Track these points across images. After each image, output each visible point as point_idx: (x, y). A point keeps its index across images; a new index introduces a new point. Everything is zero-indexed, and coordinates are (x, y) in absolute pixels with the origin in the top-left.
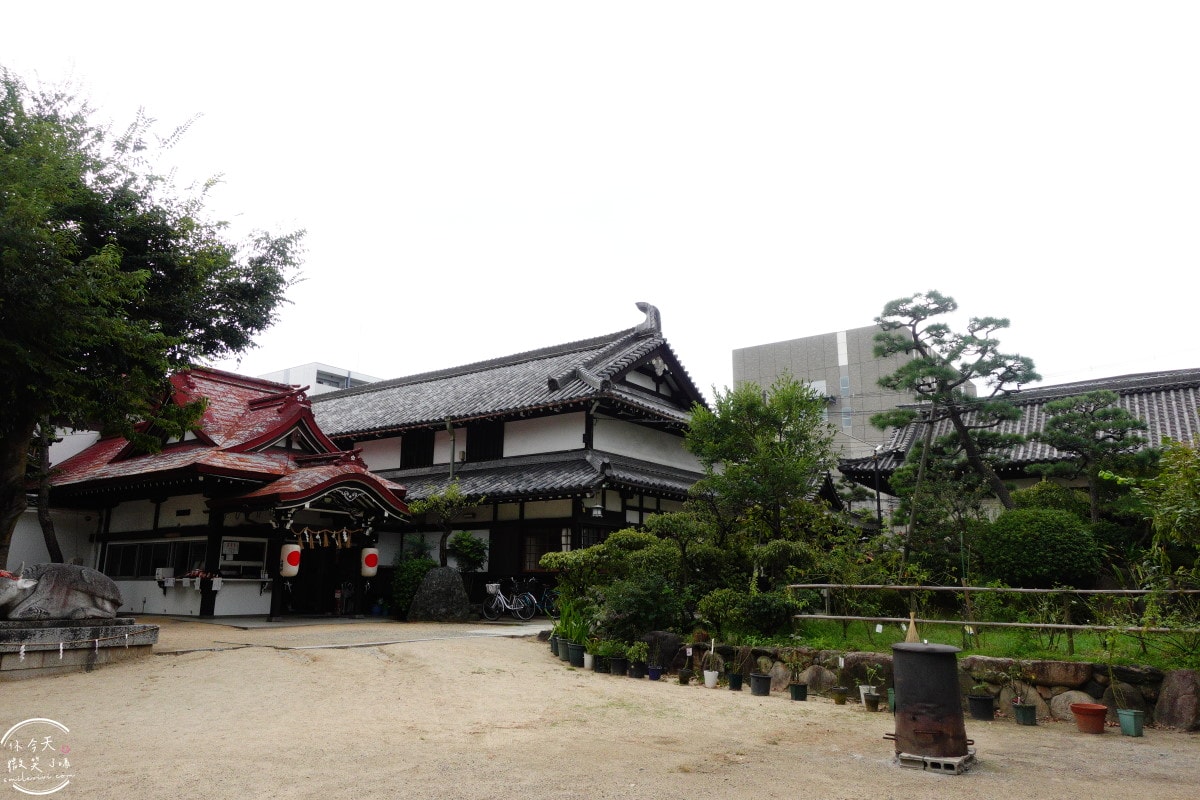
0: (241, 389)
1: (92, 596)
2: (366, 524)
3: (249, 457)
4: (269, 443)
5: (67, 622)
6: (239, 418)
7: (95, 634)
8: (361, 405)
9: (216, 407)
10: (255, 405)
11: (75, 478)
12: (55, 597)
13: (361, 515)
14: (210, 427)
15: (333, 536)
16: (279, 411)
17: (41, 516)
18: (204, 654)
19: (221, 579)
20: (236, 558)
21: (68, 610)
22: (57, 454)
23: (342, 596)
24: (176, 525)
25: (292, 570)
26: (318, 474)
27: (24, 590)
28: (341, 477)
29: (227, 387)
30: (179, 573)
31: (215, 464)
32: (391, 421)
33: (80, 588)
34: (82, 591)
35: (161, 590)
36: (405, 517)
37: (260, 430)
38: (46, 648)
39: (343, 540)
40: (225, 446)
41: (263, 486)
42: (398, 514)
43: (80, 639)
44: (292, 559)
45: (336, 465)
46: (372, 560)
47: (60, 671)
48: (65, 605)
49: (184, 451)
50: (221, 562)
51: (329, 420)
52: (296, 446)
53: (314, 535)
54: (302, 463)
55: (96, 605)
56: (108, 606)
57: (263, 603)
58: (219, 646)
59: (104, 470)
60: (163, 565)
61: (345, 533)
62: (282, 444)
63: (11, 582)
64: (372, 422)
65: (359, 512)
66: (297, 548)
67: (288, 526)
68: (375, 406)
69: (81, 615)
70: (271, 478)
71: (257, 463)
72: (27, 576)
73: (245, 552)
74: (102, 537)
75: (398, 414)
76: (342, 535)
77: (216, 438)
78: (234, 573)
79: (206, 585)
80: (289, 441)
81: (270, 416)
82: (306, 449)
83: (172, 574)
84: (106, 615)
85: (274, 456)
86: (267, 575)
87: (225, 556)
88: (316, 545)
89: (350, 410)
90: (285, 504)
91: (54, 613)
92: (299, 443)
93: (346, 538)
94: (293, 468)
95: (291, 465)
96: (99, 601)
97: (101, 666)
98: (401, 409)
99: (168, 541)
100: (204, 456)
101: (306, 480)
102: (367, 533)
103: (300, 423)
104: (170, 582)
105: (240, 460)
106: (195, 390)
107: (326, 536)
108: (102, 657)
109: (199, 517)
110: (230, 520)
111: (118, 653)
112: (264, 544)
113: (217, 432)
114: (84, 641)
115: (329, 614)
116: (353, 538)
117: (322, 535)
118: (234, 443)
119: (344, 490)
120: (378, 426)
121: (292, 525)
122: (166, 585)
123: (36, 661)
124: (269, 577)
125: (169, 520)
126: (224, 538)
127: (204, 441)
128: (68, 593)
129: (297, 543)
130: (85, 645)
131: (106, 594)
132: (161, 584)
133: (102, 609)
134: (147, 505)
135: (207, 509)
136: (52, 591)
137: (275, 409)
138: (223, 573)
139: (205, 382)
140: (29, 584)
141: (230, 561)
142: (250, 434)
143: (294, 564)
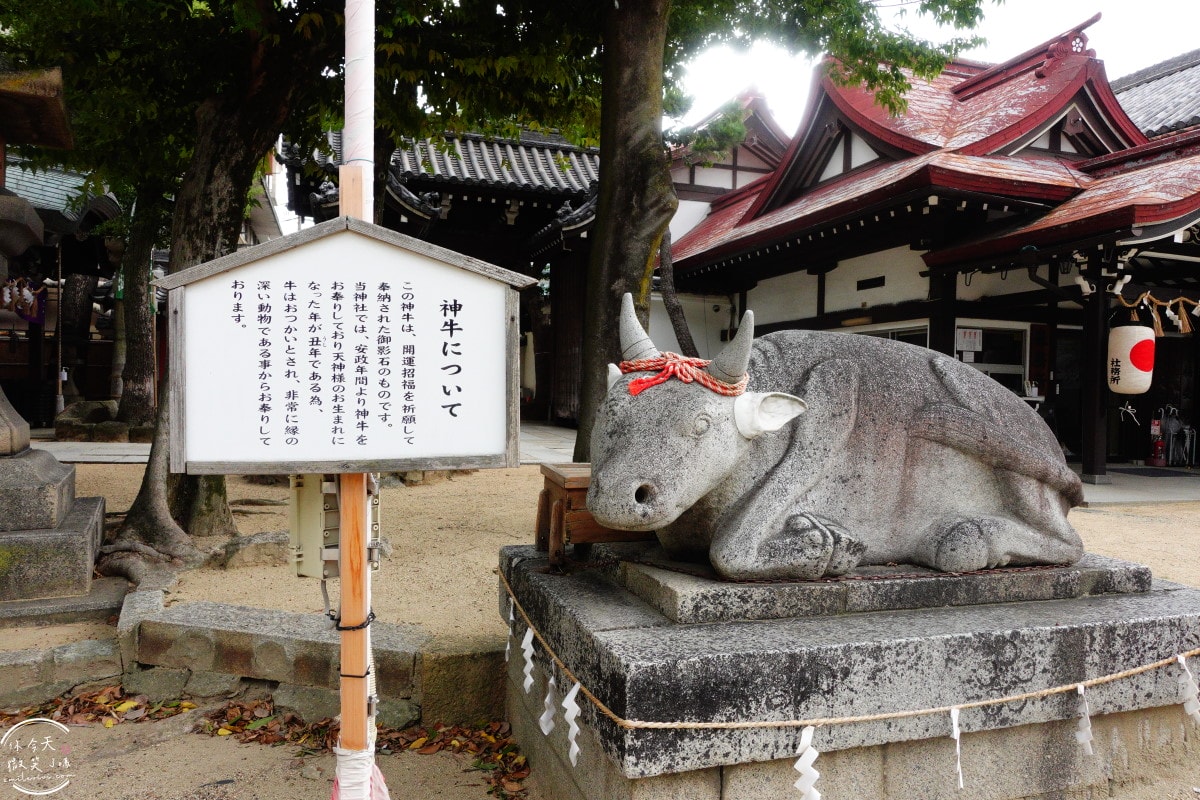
3: (1002, 162)
6: (948, 111)
10: (966, 91)
12: (869, 470)
16: (1040, 76)
20: (979, 358)
23: (1163, 431)
24: (858, 305)
25: (1138, 380)
27: (760, 439)
33: (954, 435)
34: (961, 449)
37: (1012, 112)
38: (893, 736)
40: (954, 145)
41: (1046, 212)
43: (1016, 682)
44: (1138, 355)
48: (905, 502)
52: (1067, 147)
53: (1161, 308)
59: (734, 233)
62: (1044, 144)
63: (714, 405)
66: (1146, 334)
67: (1119, 289)
70: (1057, 197)
71: (1014, 169)
77: (929, 138)
80: (1055, 134)
81: (1021, 89)
85: (1042, 161)
86: (1035, 390)
87: (961, 354)
94: (1086, 180)
95: (1079, 174)
101: (1172, 180)
103: (1078, 95)
105: (992, 166)
107: (1183, 310)
109: (907, 285)
110: (970, 286)
112: (1022, 332)
113: (928, 127)
115: (1141, 464)
117: (1176, 308)
118: (966, 139)
121: (1124, 286)
124: (1040, 394)
125: (844, 298)
126: (959, 322)
128: (911, 458)
129: (1145, 324)
134: (802, 279)
135: (925, 268)
136: (854, 445)
140: (772, 414)
142: (997, 120)
143: (1143, 367)
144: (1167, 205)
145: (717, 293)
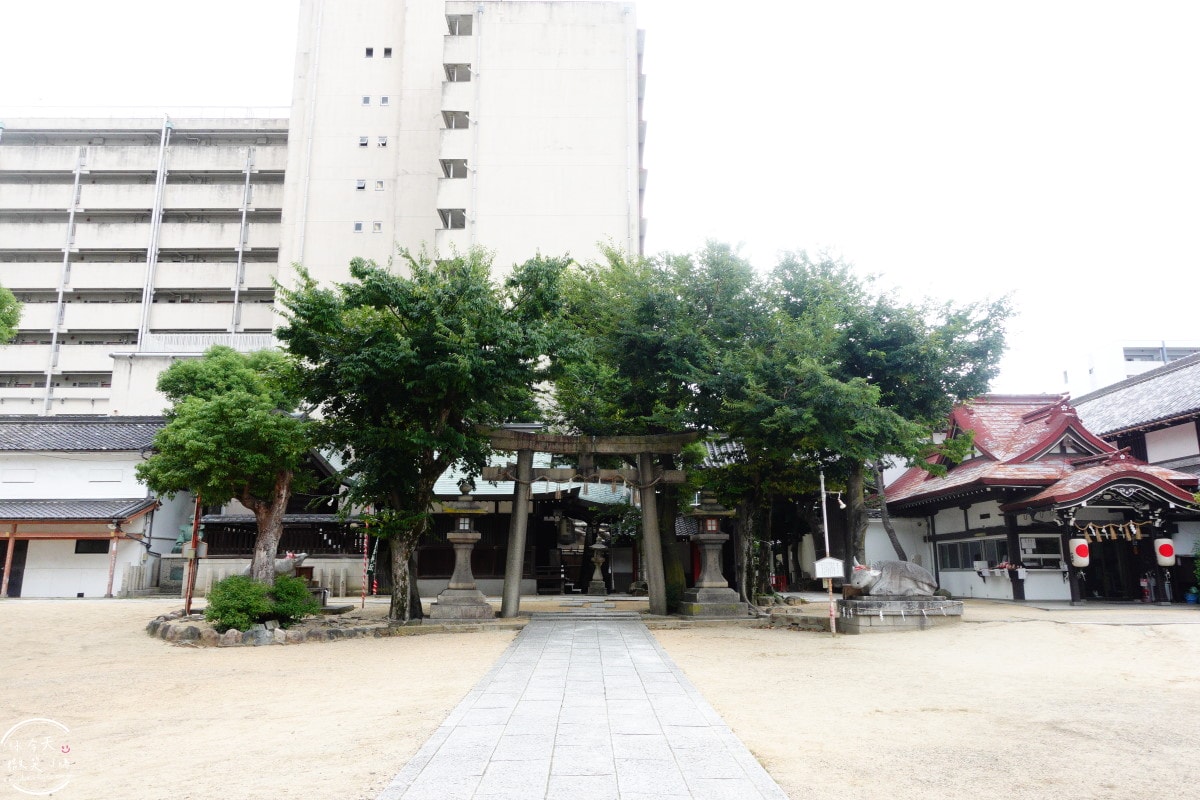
0: (1013, 407)
1: (915, 581)
2: (1154, 516)
3: (1026, 466)
4: (1044, 451)
5: (903, 598)
6: (1015, 433)
7: (921, 606)
8: (1149, 392)
9: (994, 427)
10: (1028, 418)
11: (903, 495)
12: (893, 582)
13: (1147, 507)
14: (991, 445)
15: (1121, 529)
16: (1047, 423)
17: (885, 524)
18: (998, 623)
19: (1024, 570)
20: (1034, 552)
21: (903, 591)
22: (889, 477)
23: (1148, 584)
24: (981, 527)
25: (1083, 561)
26: (1091, 475)
27: (875, 577)
28: (1111, 476)
29: (1000, 407)
30: (991, 565)
31: (998, 476)
32: (1177, 408)
33: (907, 576)
35: (981, 579)
36: (1193, 507)
37: (1033, 442)
38: (894, 614)
39: (1131, 533)
40: (1005, 460)
41: (1042, 490)
42: (1185, 504)
43: (913, 609)
44: (1080, 551)
45: (1106, 465)
46: (1167, 550)
47: (905, 629)
48: (900, 586)
49: (976, 467)
50: (1023, 556)
51: (1116, 414)
52: (1070, 451)
53: (1100, 530)
54: (1077, 466)
55: (919, 587)
56: (926, 588)
57: (1064, 590)
58: (1014, 619)
59: (923, 486)
60: (978, 558)
61: (1132, 527)
62: (1056, 451)
64: (1158, 412)
65: (1144, 505)
66: (1083, 542)
67: (1072, 523)
68: (1163, 392)
69: (910, 594)
70: (1048, 483)
71: (1034, 471)
72: (875, 568)
73: (1042, 546)
74: (932, 538)
75: (1186, 399)
76: (1129, 528)
77: (996, 454)
78: (1035, 564)
79: (1013, 575)
80: (1062, 447)
81: (1040, 428)
82: (1080, 452)
83: (986, 566)
84: (925, 594)
85: (1050, 462)
86: (1064, 566)
87: (1025, 550)
88: (1103, 538)
89: (1137, 400)
90: (1065, 504)
91: (896, 592)
92: (1073, 447)
93: (1134, 531)
94: (1069, 471)
95: (1067, 468)
96: (920, 584)
97: (929, 627)
98: (1189, 393)
99: (979, 539)
100: (987, 471)
101: (1079, 482)
102: (1157, 525)
103: (1068, 430)
104: (986, 572)
105: (1018, 470)
106: (974, 416)
107: (1112, 529)
108: (929, 621)
109: (997, 520)
110: (1023, 520)
111: (939, 619)
112: (1058, 539)
113: (997, 448)
114: (916, 610)
115: (1139, 601)
116: (1143, 530)
117: (1108, 529)
118: (1012, 456)
119: (1119, 487)
120: (1162, 416)
121: (1076, 521)
122: (984, 574)
123: (890, 621)
124: (1066, 568)
125: (975, 523)
126: (1020, 535)
127: (988, 457)
129: (1083, 537)
130: (916, 613)
131: (924, 580)
132: (980, 573)
133: (923, 590)
134: (957, 511)
135: (1001, 512)
136: (891, 578)
137: (1043, 421)
138: (1026, 564)
139: (982, 407)
140: (877, 573)
141: (1030, 555)
142: (1025, 446)
143: (1083, 555)
144: (1071, 494)
145: (918, 516)
